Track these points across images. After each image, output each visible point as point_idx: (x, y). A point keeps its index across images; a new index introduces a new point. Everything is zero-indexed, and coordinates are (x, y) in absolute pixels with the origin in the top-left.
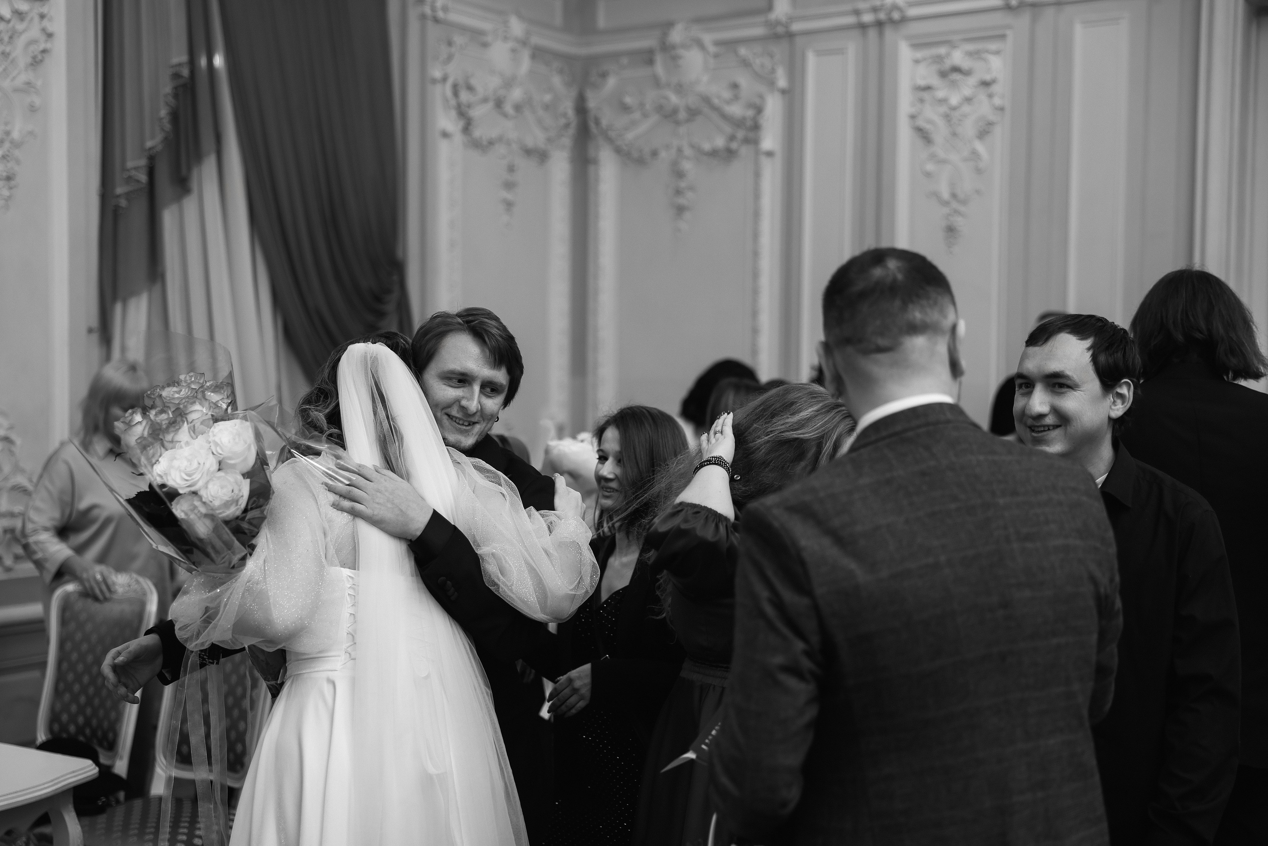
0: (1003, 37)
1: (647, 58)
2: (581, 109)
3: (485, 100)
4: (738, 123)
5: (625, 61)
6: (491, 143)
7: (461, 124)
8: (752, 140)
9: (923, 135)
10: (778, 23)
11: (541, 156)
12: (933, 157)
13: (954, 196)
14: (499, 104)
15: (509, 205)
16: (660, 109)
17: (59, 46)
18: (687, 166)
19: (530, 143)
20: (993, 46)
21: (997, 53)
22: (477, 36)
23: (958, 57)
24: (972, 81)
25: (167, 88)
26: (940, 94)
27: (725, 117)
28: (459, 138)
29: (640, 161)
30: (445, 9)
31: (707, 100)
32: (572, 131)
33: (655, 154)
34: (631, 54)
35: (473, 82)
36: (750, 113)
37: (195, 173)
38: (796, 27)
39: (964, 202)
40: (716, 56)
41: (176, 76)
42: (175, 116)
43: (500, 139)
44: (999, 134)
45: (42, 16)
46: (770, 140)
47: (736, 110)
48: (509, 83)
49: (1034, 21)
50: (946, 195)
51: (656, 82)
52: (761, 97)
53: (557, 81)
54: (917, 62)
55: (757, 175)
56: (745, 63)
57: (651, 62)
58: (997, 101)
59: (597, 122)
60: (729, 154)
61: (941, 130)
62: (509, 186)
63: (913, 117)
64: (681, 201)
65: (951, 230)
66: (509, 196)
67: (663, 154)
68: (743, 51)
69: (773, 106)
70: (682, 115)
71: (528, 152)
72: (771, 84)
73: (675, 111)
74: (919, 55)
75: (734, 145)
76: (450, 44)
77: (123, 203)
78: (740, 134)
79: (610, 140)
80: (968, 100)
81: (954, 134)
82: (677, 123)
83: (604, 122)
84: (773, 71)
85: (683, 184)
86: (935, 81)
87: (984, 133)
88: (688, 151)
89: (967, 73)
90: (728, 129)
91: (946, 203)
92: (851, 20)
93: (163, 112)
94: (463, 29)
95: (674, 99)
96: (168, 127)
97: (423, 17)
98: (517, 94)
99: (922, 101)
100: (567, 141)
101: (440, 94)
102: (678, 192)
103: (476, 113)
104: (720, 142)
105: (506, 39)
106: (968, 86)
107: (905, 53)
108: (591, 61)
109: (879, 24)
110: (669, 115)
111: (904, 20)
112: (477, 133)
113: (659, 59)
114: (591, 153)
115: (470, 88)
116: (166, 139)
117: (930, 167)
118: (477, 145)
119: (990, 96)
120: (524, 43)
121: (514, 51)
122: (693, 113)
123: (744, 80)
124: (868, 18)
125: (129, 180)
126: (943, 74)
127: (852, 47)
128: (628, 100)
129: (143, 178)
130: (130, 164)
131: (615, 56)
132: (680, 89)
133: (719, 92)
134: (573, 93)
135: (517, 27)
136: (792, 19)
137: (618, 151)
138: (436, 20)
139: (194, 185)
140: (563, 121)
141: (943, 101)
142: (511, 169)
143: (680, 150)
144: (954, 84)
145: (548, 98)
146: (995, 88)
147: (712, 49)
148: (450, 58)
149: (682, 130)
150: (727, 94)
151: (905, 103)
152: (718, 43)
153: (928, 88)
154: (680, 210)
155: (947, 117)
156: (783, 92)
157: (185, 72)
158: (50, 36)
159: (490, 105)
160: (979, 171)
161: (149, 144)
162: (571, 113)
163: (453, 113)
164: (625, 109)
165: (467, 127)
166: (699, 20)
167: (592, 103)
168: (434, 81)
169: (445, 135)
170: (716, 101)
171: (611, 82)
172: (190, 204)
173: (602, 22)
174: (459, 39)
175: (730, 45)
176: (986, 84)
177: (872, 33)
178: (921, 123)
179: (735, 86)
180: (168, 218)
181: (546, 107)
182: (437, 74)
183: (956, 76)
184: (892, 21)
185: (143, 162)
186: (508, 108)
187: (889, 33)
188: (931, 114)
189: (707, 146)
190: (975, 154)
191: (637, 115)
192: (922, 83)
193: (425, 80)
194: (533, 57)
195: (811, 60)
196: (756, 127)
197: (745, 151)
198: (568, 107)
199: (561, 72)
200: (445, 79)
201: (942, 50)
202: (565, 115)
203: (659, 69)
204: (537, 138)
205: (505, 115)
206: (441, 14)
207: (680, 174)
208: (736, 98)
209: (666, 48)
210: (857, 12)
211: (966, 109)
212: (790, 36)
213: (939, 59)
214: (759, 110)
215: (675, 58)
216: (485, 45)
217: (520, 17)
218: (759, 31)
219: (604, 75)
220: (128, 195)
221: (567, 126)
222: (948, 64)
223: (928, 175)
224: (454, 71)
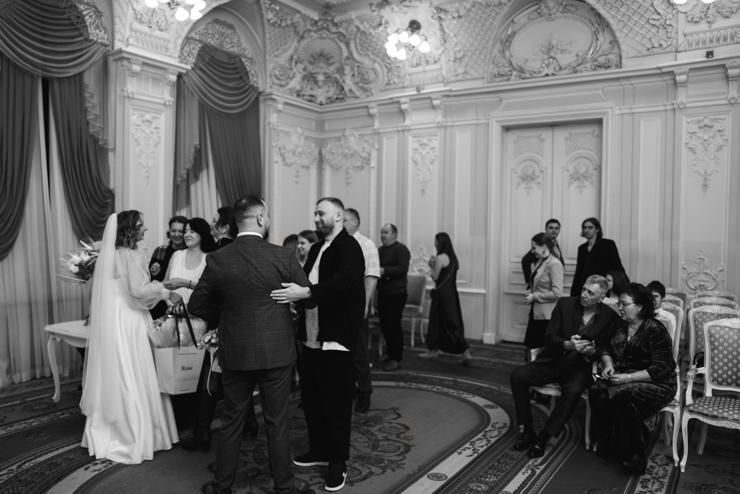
0: (437, 135)
1: (339, 139)
2: (320, 154)
3: (289, 152)
4: (364, 158)
5: (333, 140)
6: (291, 164)
7: (282, 159)
8: (368, 164)
9: (416, 163)
10: (375, 130)
11: (308, 168)
12: (418, 169)
13: (424, 181)
14: (294, 153)
15: (297, 182)
16: (342, 154)
17: (162, 141)
18: (350, 171)
19: (304, 164)
20: (434, 138)
21: (436, 139)
22: (287, 134)
23: (424, 141)
24: (429, 147)
25: (193, 151)
26: (420, 151)
27: (361, 157)
28: (281, 163)
29: (337, 169)
30: (277, 126)
31: (356, 151)
32: (317, 160)
33: (341, 167)
34: (335, 138)
35: (286, 147)
36: (367, 156)
37: (200, 175)
38: (380, 131)
39: (427, 182)
40: (358, 139)
41: (196, 147)
42: (195, 159)
43: (294, 163)
44: (437, 163)
45: (158, 133)
46: (373, 164)
47: (364, 155)
48: (297, 147)
49: (445, 130)
50: (422, 180)
51: (342, 146)
52: (371, 151)
53: (313, 146)
54: (414, 142)
55: (370, 174)
56: (366, 141)
57: (340, 140)
58: (436, 153)
59: (325, 158)
60: (362, 167)
61: (420, 162)
62: (297, 176)
63: (413, 158)
64: (349, 181)
65: (423, 191)
66: (297, 180)
67: (344, 167)
68: (366, 137)
69: (374, 154)
70: (349, 156)
71: (303, 167)
72: (373, 147)
73: (347, 155)
74: (414, 139)
75: (363, 165)
76: (278, 136)
77: (180, 183)
78: (365, 162)
79: (328, 163)
80: (427, 153)
81: (424, 163)
82: (348, 158)
83: (327, 158)
84: (374, 143)
85: (349, 176)
86: (418, 147)
87: (432, 162)
88: (350, 166)
89: (427, 145)
90: (362, 160)
91: (421, 183)
92: (395, 129)
93: (192, 158)
94: (283, 131)
95: (346, 151)
96: (193, 162)
97: (270, 128)
98: (300, 150)
99: (415, 153)
100: (316, 163)
101: (275, 150)
102: (348, 179)
103: (286, 156)
104: (359, 164)
105: (296, 134)
106: (427, 149)
107: (410, 139)
108: (324, 140)
109: (403, 131)
110: (345, 156)
111: (410, 130)
112: (287, 161)
113: (342, 139)
114: (323, 167)
115: (285, 148)
116: (192, 166)
117: (417, 172)
118: (287, 165)
119: (434, 152)
120: (302, 135)
121: (299, 137)
122: (352, 155)
123: (366, 146)
124: (400, 129)
125: (182, 177)
126: (421, 145)
127: (396, 137)
128: (334, 151)
129: (185, 176)
130: (182, 172)
131: (330, 138)
132: (348, 148)
133: (359, 149)
134: (318, 149)
135: (299, 130)
136: (379, 129)
137: (331, 166)
138: (274, 129)
139: (200, 178)
140: (314, 157)
141: (421, 153)
142: (298, 172)
143: (348, 166)
144: (424, 148)
145: (310, 151)
146: (435, 150)
147: (357, 137)
148: (279, 140)
149: (349, 160)
150: (361, 150)
151: (410, 154)
152: (359, 135)
153: (416, 149)
154: (348, 184)
155: (422, 158)
156: (377, 150)
157: (198, 146)
158: (160, 138)
159: (291, 153)
160: (431, 174)
161: (187, 167)
162: (317, 155)
163: (279, 156)
164: (333, 154)
165: (284, 159)
166: (354, 128)
167: (323, 152)
168: (273, 147)
169: (277, 162)
170: (358, 152)
171: (329, 146)
172: (199, 183)
173: (327, 128)
174: (281, 134)
175: (362, 136)
176: (432, 148)
177: (401, 133)
178: (415, 159)
179: (364, 148)
180: (192, 187)
181: (309, 153)
182: (274, 144)
183: (424, 146)
184: (406, 130)
185: (185, 172)
186: (297, 154)
187: (406, 133)
188: (418, 157)
189: (356, 165)
190: (429, 169)
191: (336, 156)
192: (415, 148)
193: (271, 147)
194: (305, 139)
195: (385, 141)
196: (369, 160)
197: (366, 166)
198: (316, 153)
199: (314, 143)
200: (277, 146)
201: (420, 138)
202: (315, 156)
203: (342, 142)
204: (306, 162)
205: (296, 156)
206: (276, 128)
207: (348, 173)
208: (364, 151)
209: (344, 136)
210: (397, 127)
211: (427, 155)
212: (379, 133)
213: (419, 141)
214: (370, 155)
215: (347, 139)
216: (290, 136)
217: (301, 128)
218: (370, 132)
219: (327, 144)
220: (181, 181)
221: (316, 159)
222: (422, 142)
223: (417, 174)
224: (280, 144)
